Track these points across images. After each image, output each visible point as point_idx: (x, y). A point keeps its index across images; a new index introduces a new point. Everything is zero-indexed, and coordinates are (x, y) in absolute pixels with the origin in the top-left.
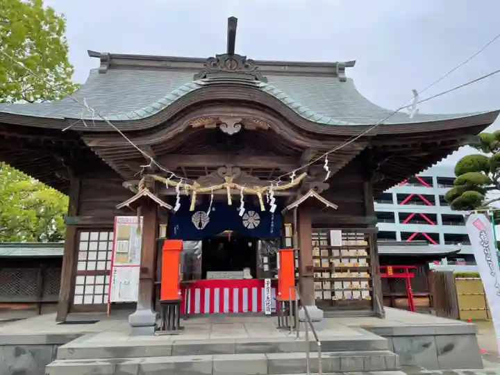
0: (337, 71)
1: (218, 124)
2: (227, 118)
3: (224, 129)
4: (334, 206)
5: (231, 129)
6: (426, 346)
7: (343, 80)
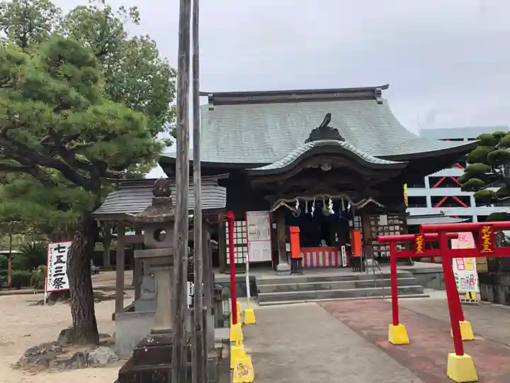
0: (376, 95)
1: (320, 166)
2: (325, 162)
3: (323, 169)
4: (383, 206)
5: (326, 168)
6: (434, 278)
7: (380, 103)
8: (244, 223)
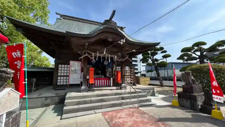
1: (107, 38)
2: (109, 36)
5: (110, 40)
8: (68, 66)
